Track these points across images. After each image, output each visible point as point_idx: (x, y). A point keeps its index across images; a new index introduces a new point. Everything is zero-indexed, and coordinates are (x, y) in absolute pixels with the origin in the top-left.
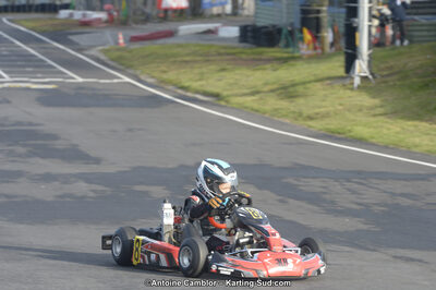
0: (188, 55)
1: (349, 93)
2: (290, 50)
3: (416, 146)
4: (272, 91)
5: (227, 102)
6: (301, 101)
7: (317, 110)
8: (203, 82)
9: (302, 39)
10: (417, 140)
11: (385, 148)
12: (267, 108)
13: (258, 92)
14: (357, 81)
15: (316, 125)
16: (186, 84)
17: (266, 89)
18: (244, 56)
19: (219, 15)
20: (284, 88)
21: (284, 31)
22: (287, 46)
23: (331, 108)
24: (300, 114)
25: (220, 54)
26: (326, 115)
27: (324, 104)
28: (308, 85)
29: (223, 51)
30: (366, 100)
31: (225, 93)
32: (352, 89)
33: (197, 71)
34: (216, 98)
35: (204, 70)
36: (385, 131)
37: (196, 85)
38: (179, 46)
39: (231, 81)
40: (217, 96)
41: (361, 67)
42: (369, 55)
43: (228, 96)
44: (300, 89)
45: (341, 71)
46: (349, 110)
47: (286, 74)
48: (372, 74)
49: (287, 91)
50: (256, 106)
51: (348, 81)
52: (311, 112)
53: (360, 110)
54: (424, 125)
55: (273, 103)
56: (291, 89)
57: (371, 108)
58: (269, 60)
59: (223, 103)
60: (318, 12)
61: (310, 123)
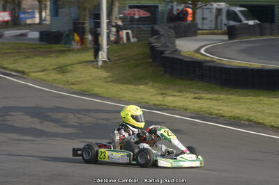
0: (8, 49)
1: (96, 70)
2: (67, 45)
3: (123, 97)
4: (54, 69)
5: (28, 76)
6: (69, 75)
7: (77, 80)
8: (16, 65)
9: (74, 39)
10: (125, 94)
11: (108, 99)
12: (50, 79)
13: (46, 70)
14: (100, 63)
15: (75, 87)
16: (6, 66)
17: (50, 68)
18: (41, 50)
19: (30, 24)
20: (61, 67)
21: (64, 35)
22: (66, 43)
23: (85, 79)
24: (68, 82)
25: (27, 48)
26: (81, 82)
27: (81, 76)
28: (74, 66)
29: (28, 46)
30: (104, 74)
31: (27, 71)
32: (97, 68)
33: (12, 58)
34: (22, 74)
35: (17, 58)
36: (111, 90)
37: (11, 66)
38: (3, 43)
39: (32, 64)
40: (23, 72)
41: (103, 55)
42: (108, 49)
43: (29, 72)
44: (69, 68)
45: (92, 58)
46: (94, 79)
47: (63, 60)
48: (108, 59)
49: (62, 70)
50: (43, 78)
51: (95, 64)
52: (73, 81)
53: (100, 79)
54: (132, 87)
55: (54, 76)
56: (64, 68)
57: (106, 78)
58: (54, 52)
59: (26, 76)
60: (83, 23)
61: (72, 87)
